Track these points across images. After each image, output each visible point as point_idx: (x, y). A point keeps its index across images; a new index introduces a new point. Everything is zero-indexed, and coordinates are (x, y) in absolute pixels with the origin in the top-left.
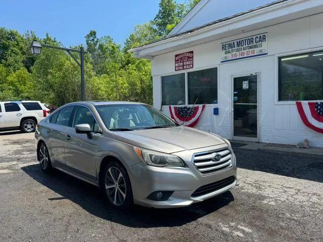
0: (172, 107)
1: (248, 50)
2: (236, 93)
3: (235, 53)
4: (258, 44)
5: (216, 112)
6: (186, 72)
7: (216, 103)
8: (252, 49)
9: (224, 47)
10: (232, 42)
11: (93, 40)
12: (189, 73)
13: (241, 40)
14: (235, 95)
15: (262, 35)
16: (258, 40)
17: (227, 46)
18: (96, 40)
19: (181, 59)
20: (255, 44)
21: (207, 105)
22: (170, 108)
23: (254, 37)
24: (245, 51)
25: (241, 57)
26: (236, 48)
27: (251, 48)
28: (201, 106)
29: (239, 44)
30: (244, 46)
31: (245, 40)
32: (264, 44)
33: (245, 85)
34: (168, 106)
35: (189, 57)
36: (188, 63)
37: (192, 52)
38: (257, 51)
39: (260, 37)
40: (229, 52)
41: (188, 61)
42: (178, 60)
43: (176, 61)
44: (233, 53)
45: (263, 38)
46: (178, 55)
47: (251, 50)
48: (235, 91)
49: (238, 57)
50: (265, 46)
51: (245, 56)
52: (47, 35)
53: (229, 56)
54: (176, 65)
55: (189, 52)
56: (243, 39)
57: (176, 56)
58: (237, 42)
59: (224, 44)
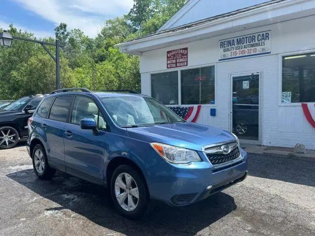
1: (249, 48)
2: (235, 93)
3: (235, 50)
4: (260, 42)
5: (213, 113)
6: (179, 69)
7: (214, 103)
8: (254, 48)
9: (222, 45)
10: (232, 39)
11: (63, 33)
12: (182, 71)
13: (241, 37)
14: (234, 95)
15: (264, 33)
16: (260, 38)
17: (226, 43)
18: (66, 33)
19: (174, 55)
20: (257, 42)
21: (202, 105)
23: (256, 35)
24: (246, 50)
25: (241, 55)
26: (236, 45)
27: (252, 46)
28: (196, 106)
29: (239, 42)
30: (245, 44)
31: (246, 38)
32: (267, 42)
33: (246, 85)
35: (183, 55)
36: (181, 60)
37: (186, 49)
38: (259, 49)
39: (263, 34)
40: (228, 50)
41: (181, 58)
42: (170, 57)
43: (168, 57)
44: (233, 51)
45: (266, 37)
46: (171, 52)
47: (252, 48)
48: (234, 91)
49: (238, 56)
50: (268, 45)
51: (246, 54)
53: (229, 54)
54: (169, 62)
55: (183, 49)
56: (244, 37)
57: (168, 52)
58: (237, 39)
59: (223, 41)
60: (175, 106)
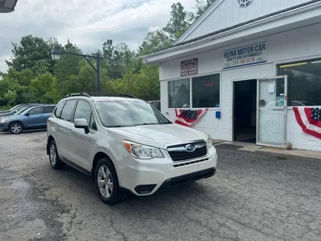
0: (178, 109)
1: (248, 58)
3: (236, 60)
4: (258, 52)
5: (218, 115)
6: (190, 77)
7: (219, 107)
8: (252, 57)
9: (226, 55)
10: (234, 50)
12: (193, 79)
13: (242, 48)
16: (257, 48)
17: (229, 53)
19: (187, 65)
20: (255, 52)
21: (209, 108)
22: (176, 110)
23: (254, 46)
24: (246, 59)
25: (241, 64)
27: (251, 55)
28: (204, 109)
29: (240, 52)
30: (245, 54)
31: (246, 48)
32: (263, 52)
34: (174, 109)
35: (194, 64)
36: (192, 69)
37: (196, 59)
38: (256, 59)
39: (260, 45)
40: (231, 59)
41: (193, 67)
42: (184, 66)
43: (182, 67)
45: (262, 47)
46: (184, 62)
49: (239, 64)
50: (264, 55)
51: (246, 63)
52: (68, 42)
53: (231, 63)
54: (182, 70)
55: (194, 59)
56: (244, 48)
57: (182, 62)
58: (239, 50)
59: (226, 52)
60: (188, 109)
